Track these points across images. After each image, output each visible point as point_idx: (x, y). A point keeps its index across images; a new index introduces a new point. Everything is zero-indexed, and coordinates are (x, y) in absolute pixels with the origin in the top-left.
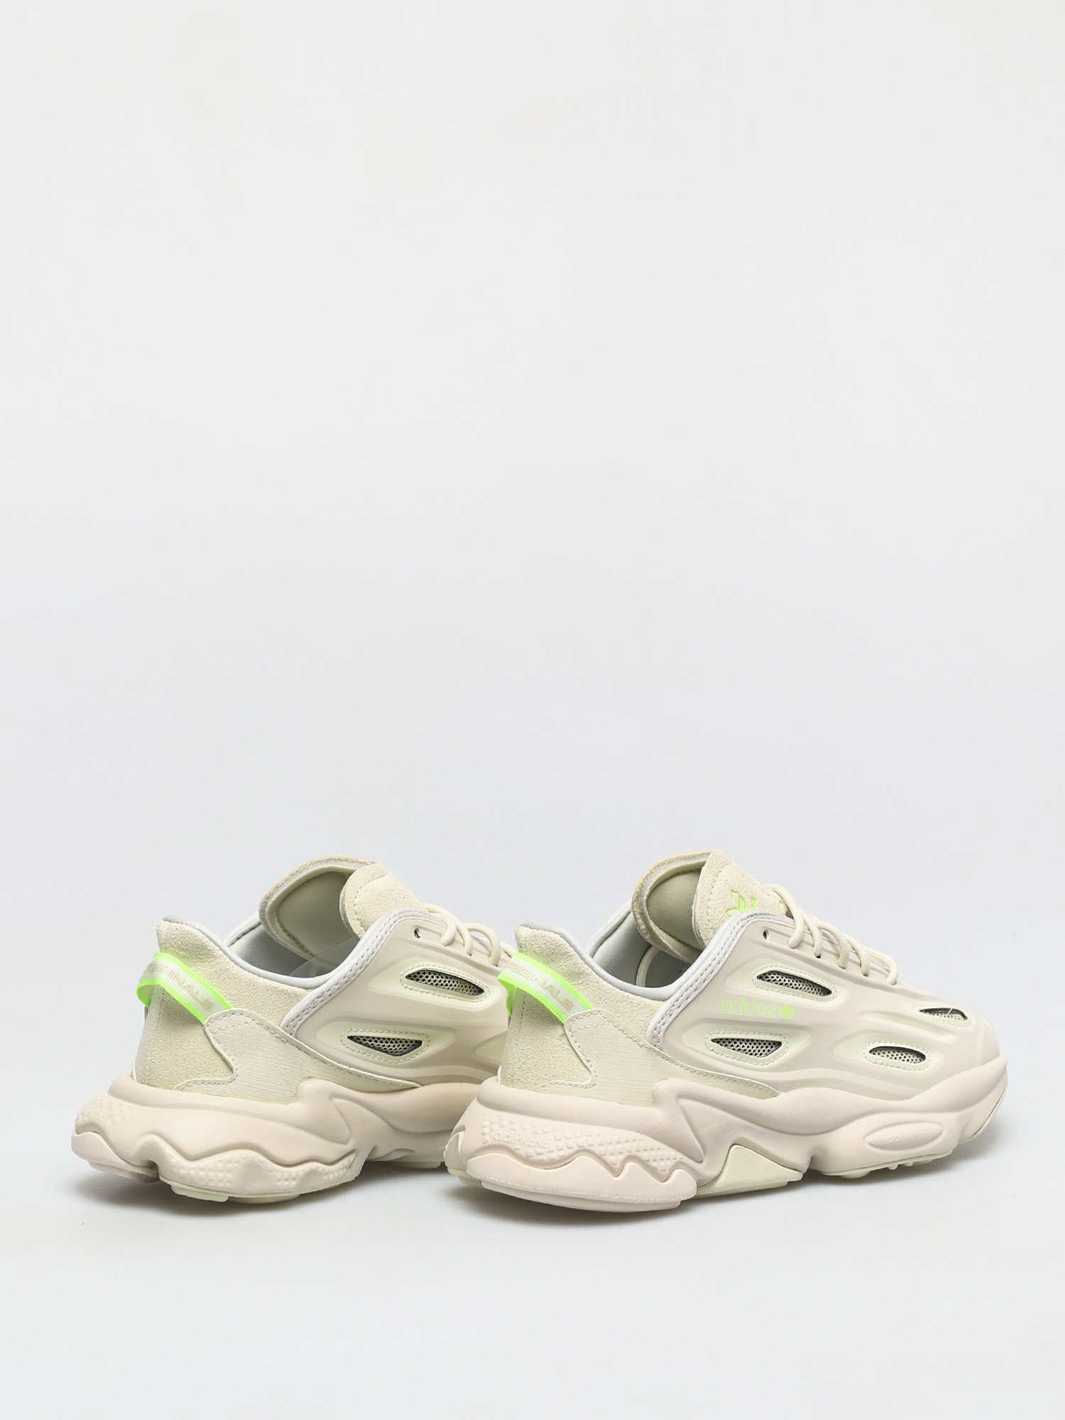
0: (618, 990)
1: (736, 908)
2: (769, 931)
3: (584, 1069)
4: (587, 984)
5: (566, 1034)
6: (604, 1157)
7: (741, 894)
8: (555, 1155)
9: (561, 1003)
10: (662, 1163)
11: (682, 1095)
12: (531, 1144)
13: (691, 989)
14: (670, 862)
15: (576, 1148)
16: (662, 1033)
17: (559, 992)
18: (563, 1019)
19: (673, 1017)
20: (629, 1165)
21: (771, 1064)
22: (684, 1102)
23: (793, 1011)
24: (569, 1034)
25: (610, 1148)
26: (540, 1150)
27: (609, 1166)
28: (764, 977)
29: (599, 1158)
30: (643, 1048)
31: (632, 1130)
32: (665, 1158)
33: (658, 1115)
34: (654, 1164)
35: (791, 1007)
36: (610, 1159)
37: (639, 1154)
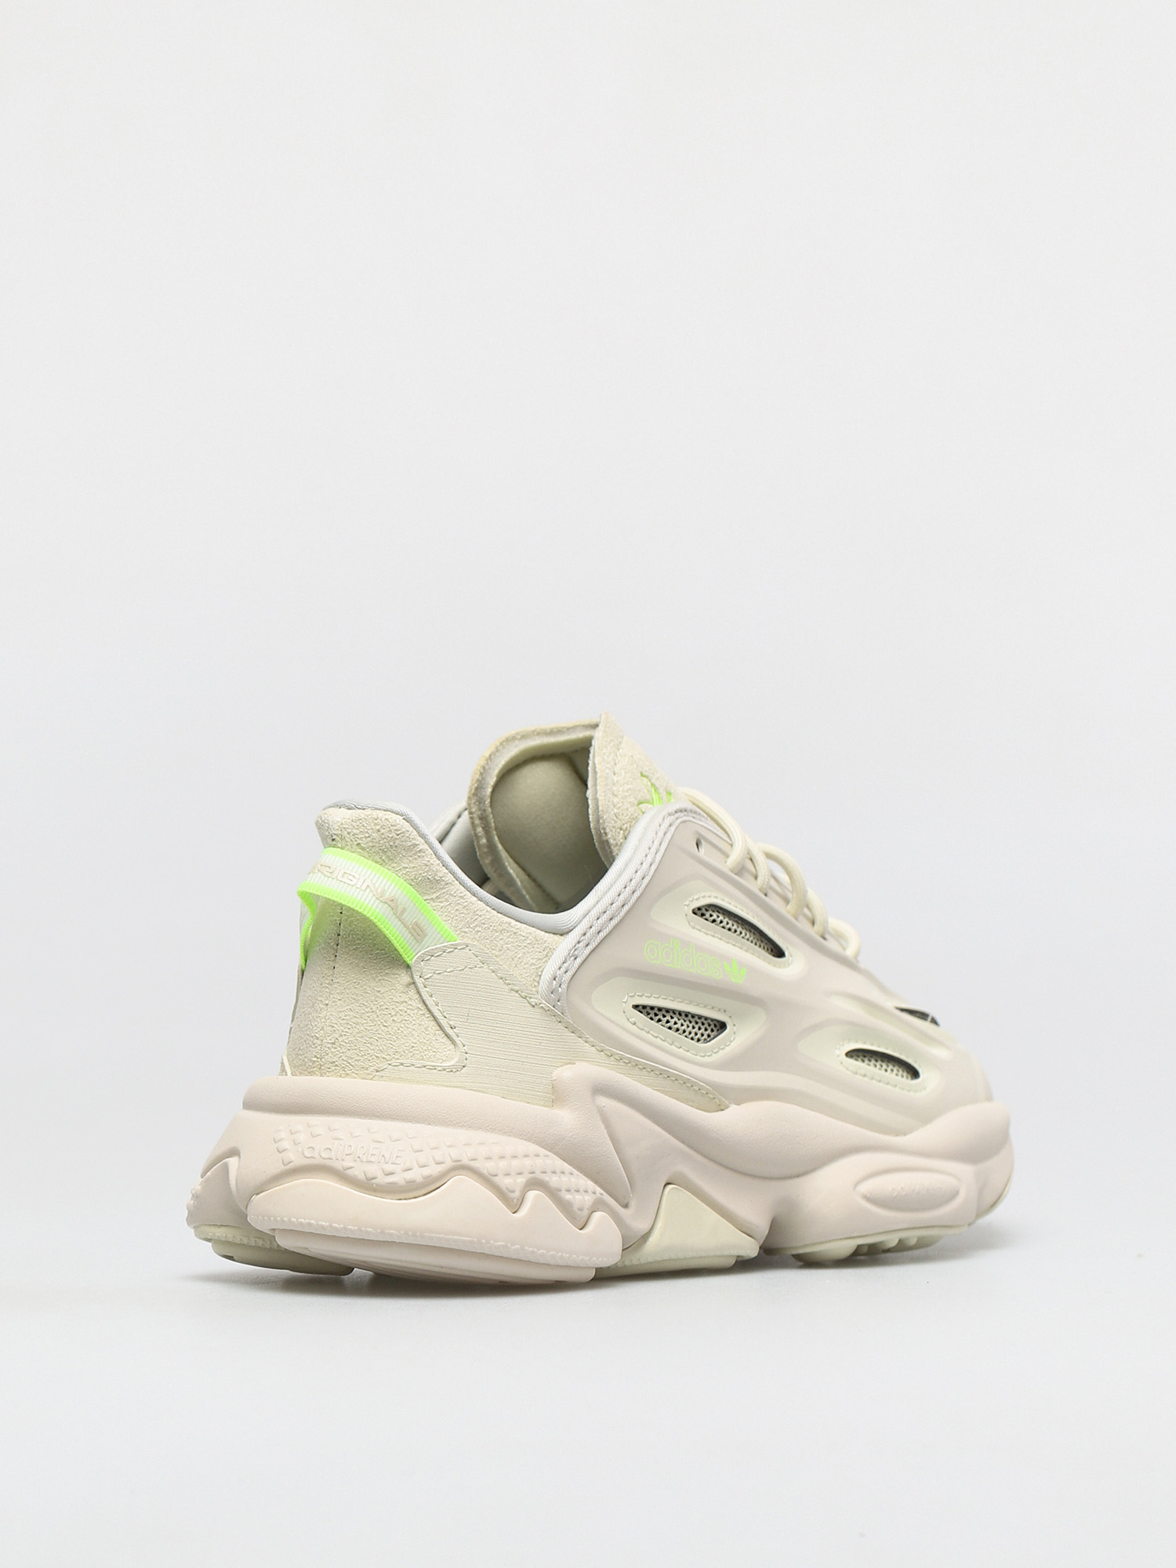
0: (495, 913)
1: (648, 802)
2: (702, 841)
3: (445, 1039)
4: (447, 900)
5: (414, 983)
6: (495, 1179)
7: (653, 781)
8: (417, 1175)
9: (408, 928)
10: (578, 1197)
11: (601, 1089)
12: (373, 1159)
13: (605, 917)
14: (524, 737)
15: (449, 1164)
16: (564, 986)
17: (404, 910)
18: (410, 958)
19: (579, 961)
20: (532, 1195)
21: (715, 1057)
22: (603, 1101)
23: (744, 971)
24: (419, 982)
25: (503, 1164)
26: (389, 1168)
27: (502, 1194)
28: (699, 913)
29: (487, 1180)
30: (536, 1009)
31: (529, 1140)
32: (581, 1190)
33: (566, 1119)
34: (568, 1197)
35: (741, 965)
36: (505, 1182)
37: (545, 1177)
